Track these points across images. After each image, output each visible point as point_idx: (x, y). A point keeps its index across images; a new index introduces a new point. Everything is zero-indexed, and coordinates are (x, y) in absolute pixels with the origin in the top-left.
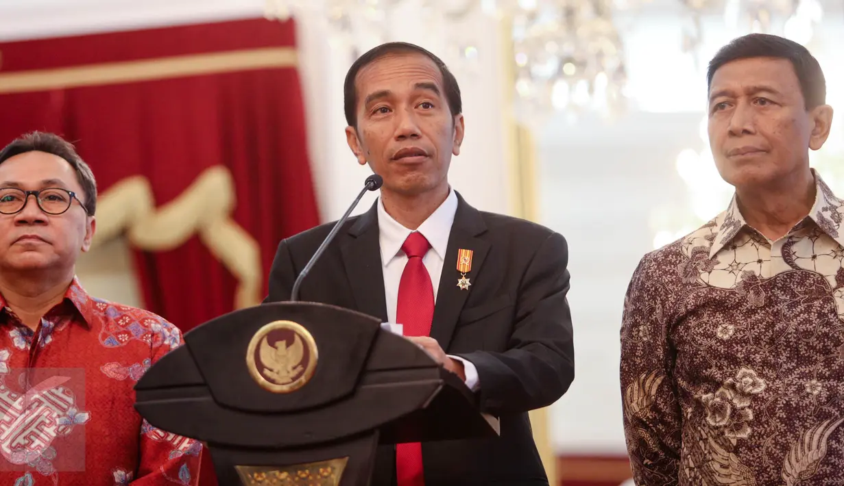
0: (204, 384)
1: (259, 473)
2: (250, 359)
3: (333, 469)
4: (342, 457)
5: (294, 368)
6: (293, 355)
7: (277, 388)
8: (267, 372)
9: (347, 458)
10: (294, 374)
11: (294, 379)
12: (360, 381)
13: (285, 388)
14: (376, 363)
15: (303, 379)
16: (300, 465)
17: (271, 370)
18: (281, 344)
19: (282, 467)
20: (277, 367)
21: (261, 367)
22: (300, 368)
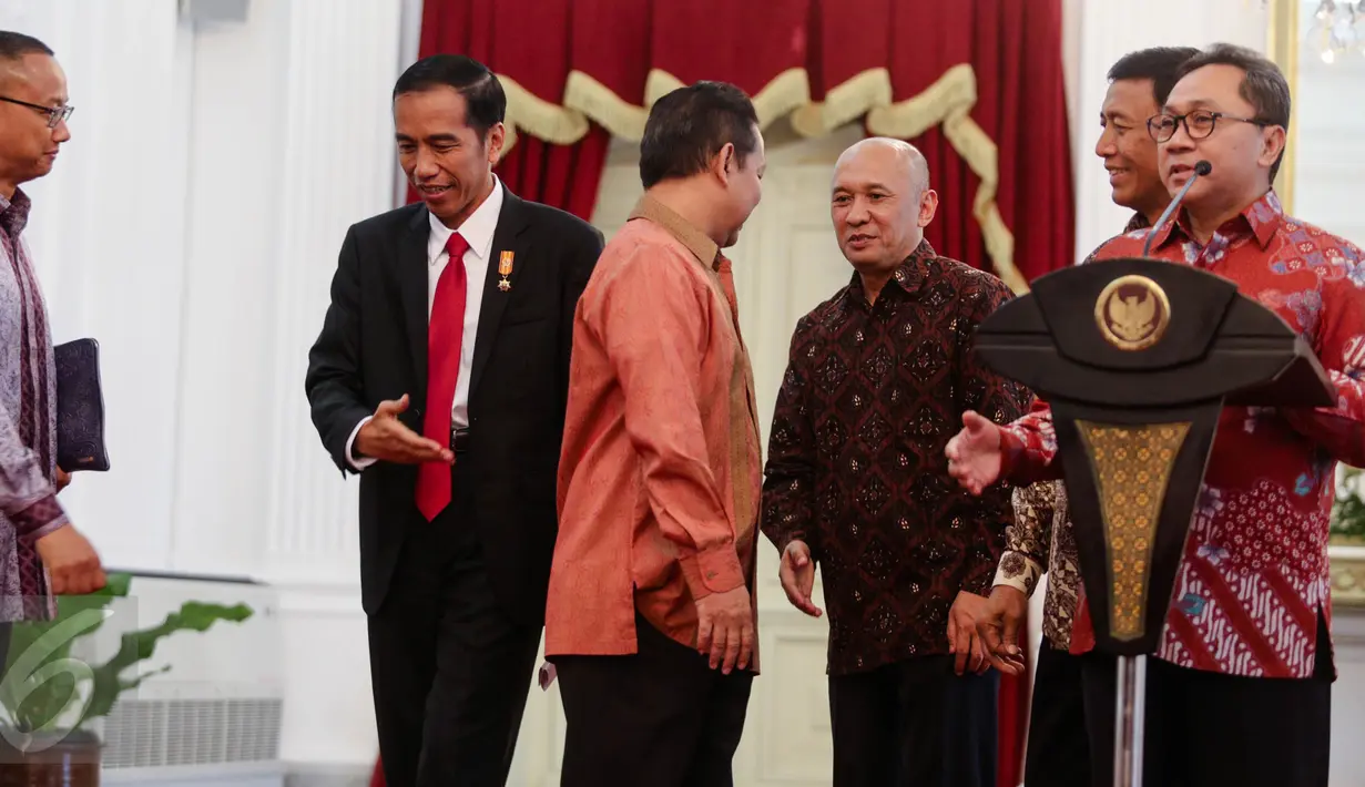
0: (1050, 333)
1: (1099, 428)
2: (1099, 312)
3: (1176, 433)
4: (1183, 421)
5: (1144, 326)
6: (1143, 313)
7: (1124, 345)
8: (1115, 327)
9: (1190, 424)
10: (1143, 332)
11: (1143, 337)
12: (1211, 345)
13: (1133, 346)
14: (1229, 327)
15: (1152, 338)
16: (1143, 425)
17: (1120, 326)
18: (1133, 300)
19: (1122, 425)
20: (1127, 324)
21: (1110, 322)
22: (1150, 327)
